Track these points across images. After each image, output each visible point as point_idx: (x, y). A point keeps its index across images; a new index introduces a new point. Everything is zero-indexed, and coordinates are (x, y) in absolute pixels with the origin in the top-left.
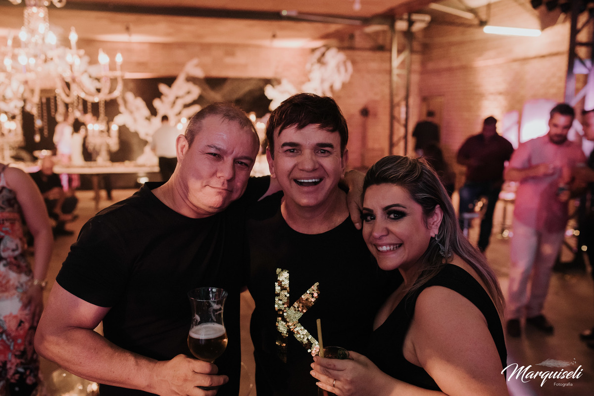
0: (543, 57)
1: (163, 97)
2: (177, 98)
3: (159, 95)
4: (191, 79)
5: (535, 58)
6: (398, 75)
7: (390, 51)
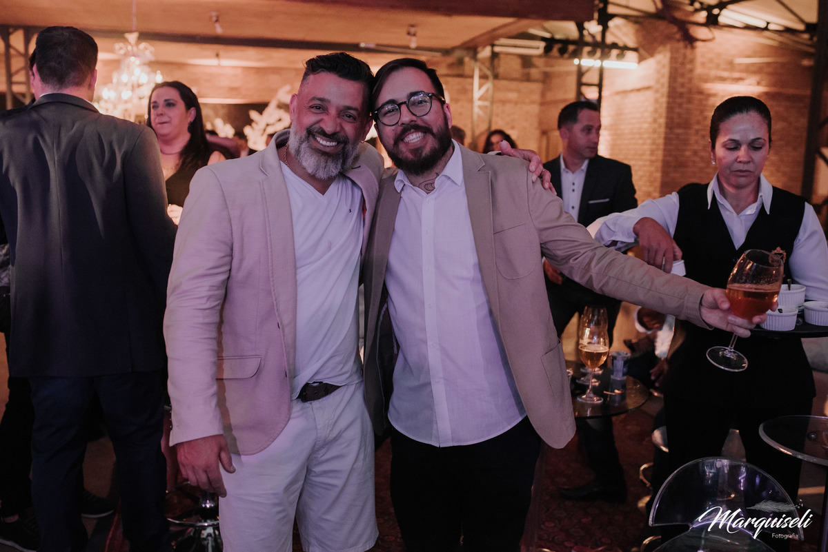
0: (639, 90)
1: (253, 124)
2: (268, 125)
3: (250, 122)
4: (282, 106)
5: (632, 91)
6: (480, 107)
7: (472, 77)
